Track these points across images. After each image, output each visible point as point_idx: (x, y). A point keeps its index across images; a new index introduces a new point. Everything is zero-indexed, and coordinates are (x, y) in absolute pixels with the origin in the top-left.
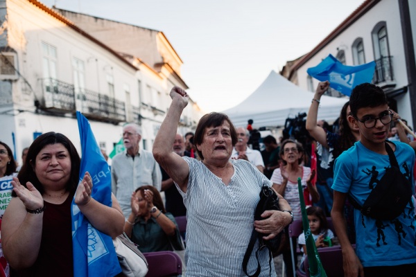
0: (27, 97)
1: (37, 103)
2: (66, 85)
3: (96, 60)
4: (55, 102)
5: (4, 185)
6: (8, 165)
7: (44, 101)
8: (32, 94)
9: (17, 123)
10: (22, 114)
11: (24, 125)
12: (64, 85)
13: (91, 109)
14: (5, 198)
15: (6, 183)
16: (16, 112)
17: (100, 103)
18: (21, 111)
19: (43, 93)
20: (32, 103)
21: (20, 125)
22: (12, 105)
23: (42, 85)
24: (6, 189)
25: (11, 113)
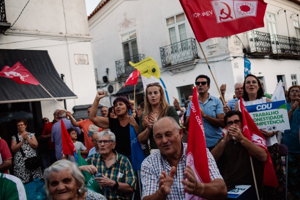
0: (238, 47)
1: (244, 50)
2: (264, 34)
3: (285, 11)
4: (257, 48)
5: (259, 107)
6: (258, 92)
7: (249, 49)
8: (241, 44)
9: (233, 66)
10: (235, 59)
11: (238, 67)
12: (262, 34)
13: (283, 50)
14: (261, 117)
15: (260, 106)
16: (232, 58)
17: (290, 45)
18: (235, 57)
19: (248, 42)
20: (242, 51)
21: (235, 67)
22: (229, 54)
23: (247, 37)
24: (261, 110)
25: (228, 59)
